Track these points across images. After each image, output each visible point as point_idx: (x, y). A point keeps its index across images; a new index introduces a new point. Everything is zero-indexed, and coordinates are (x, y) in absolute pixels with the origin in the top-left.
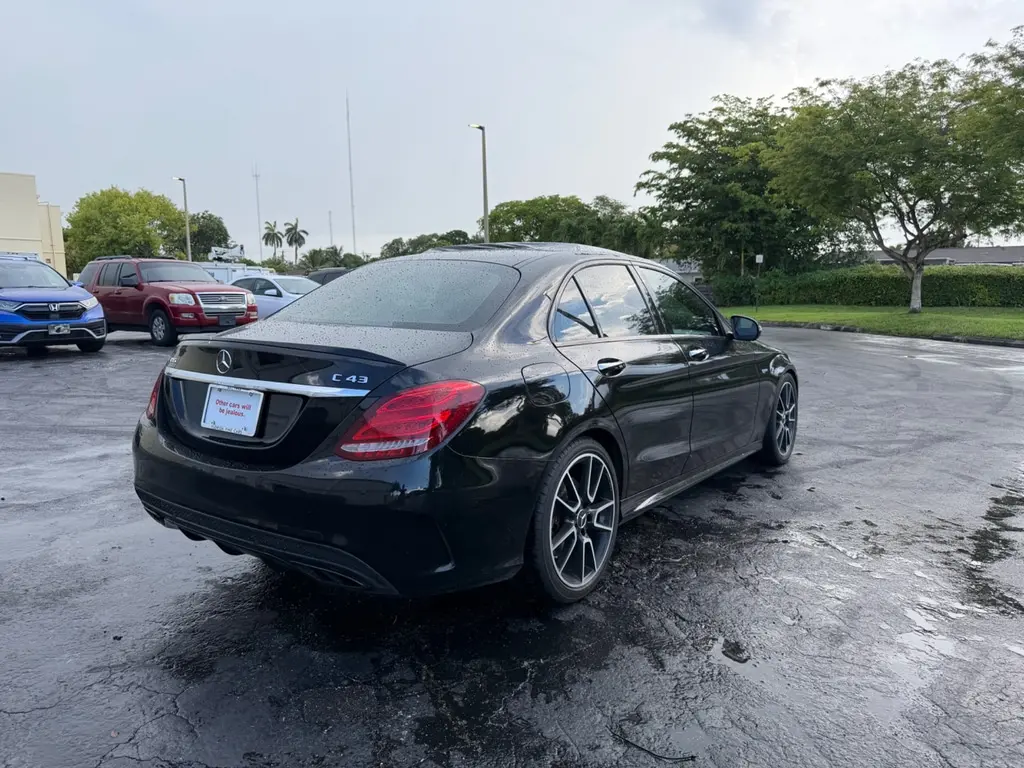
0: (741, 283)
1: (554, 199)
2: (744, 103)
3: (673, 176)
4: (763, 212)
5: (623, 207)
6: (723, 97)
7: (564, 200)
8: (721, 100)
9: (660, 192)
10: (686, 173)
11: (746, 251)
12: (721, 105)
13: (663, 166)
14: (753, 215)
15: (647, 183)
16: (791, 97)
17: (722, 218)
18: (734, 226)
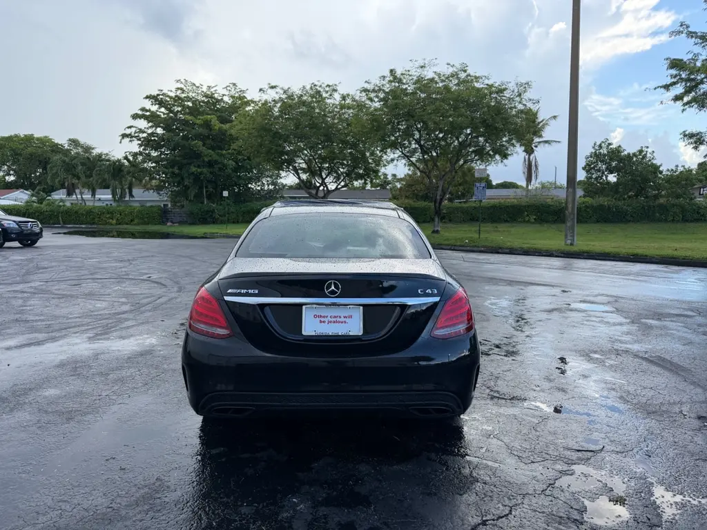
0: (206, 209)
1: (29, 139)
2: (198, 87)
3: (150, 131)
4: (216, 162)
5: (93, 149)
6: (183, 81)
7: (38, 139)
8: (182, 83)
9: (140, 142)
10: (160, 131)
11: (206, 187)
12: (182, 86)
13: (142, 124)
14: (210, 164)
15: (130, 135)
16: (228, 88)
17: (190, 164)
18: (199, 170)
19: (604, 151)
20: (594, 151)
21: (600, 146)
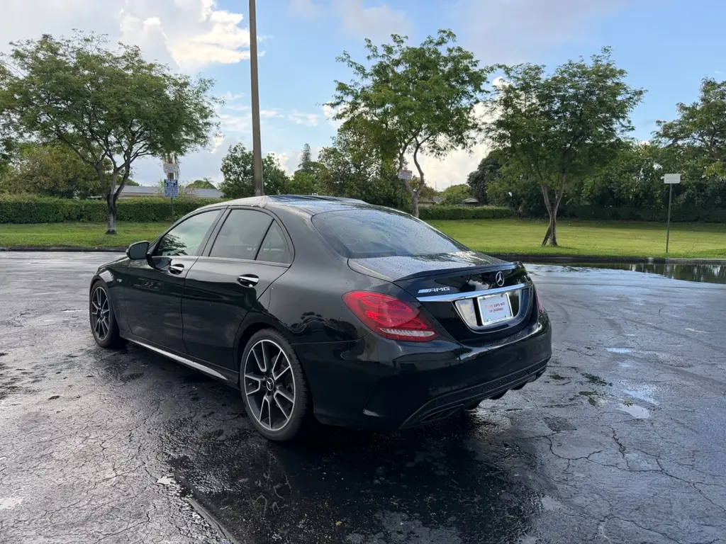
19: (239, 155)
20: (230, 154)
21: (235, 150)
